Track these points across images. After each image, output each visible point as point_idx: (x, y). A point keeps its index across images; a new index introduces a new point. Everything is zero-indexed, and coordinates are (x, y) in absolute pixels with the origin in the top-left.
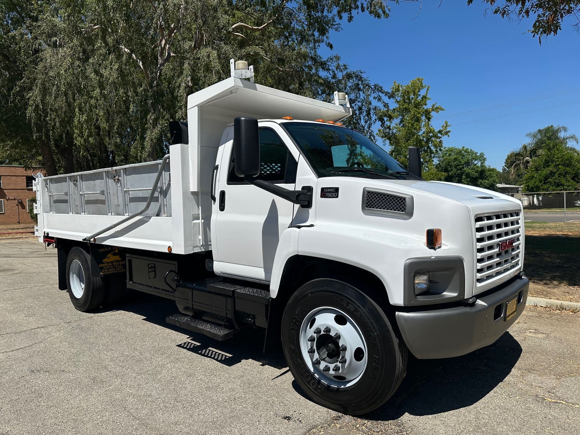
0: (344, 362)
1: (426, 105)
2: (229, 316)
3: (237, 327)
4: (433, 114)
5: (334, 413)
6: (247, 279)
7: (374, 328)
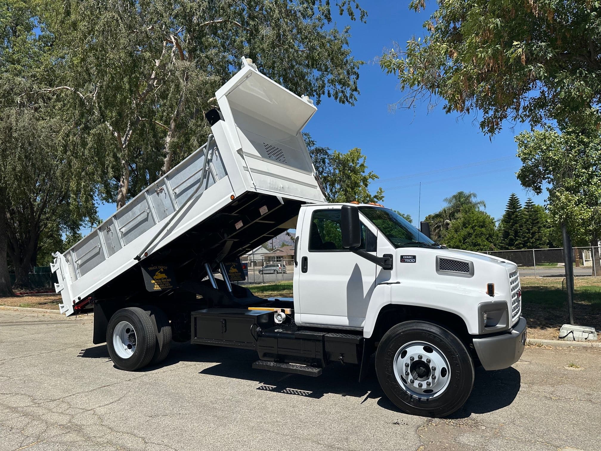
0: (434, 378)
1: (364, 172)
2: (318, 357)
3: (324, 366)
4: (370, 180)
5: (425, 419)
6: (330, 327)
7: (456, 352)
